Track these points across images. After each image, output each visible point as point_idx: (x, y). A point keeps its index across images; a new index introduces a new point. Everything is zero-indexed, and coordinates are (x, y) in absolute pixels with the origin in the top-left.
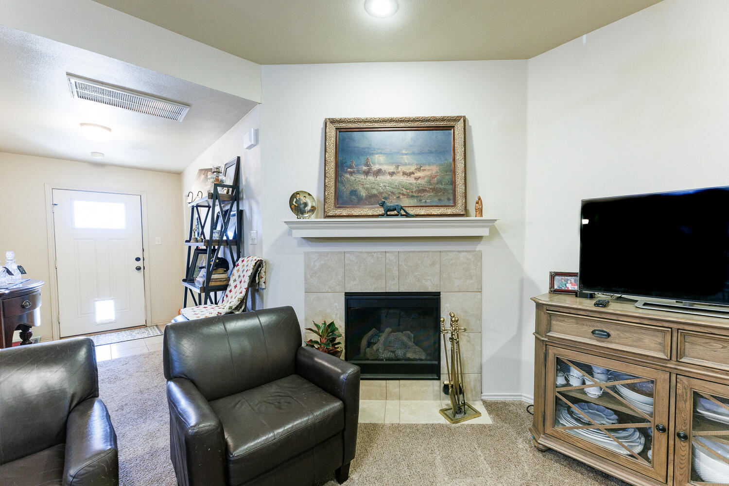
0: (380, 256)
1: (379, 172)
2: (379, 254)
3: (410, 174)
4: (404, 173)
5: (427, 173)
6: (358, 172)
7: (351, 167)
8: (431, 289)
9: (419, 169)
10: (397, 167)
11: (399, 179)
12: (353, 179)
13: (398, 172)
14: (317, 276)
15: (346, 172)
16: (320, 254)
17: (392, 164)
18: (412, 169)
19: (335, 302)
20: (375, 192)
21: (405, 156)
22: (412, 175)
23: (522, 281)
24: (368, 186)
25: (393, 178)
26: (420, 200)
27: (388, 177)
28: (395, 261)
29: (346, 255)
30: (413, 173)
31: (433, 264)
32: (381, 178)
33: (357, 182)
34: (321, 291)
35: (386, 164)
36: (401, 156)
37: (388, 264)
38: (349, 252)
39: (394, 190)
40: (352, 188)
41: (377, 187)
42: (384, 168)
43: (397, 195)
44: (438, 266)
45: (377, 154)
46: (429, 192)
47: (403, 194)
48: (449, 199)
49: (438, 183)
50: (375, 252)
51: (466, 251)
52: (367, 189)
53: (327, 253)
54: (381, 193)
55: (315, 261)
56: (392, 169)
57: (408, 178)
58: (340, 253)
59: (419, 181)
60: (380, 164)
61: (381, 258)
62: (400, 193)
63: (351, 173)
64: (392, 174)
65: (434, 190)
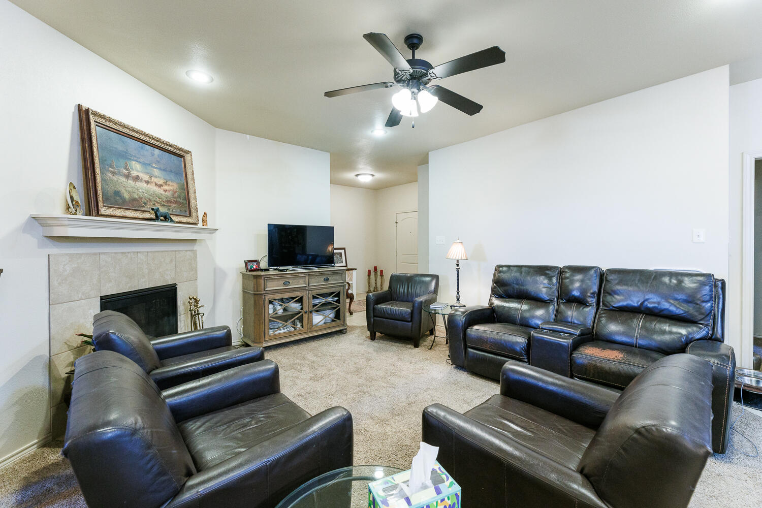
0: (133, 256)
1: (137, 178)
2: (132, 254)
3: (161, 186)
4: (156, 184)
5: (171, 188)
6: (119, 173)
7: (112, 166)
8: (170, 282)
9: (165, 183)
10: (151, 177)
11: (153, 188)
12: (116, 179)
13: (152, 182)
14: (68, 282)
15: (108, 171)
16: (71, 255)
17: (147, 173)
18: (161, 182)
19: (90, 309)
20: (135, 196)
21: (155, 169)
22: (162, 187)
23: (215, 269)
24: (130, 189)
25: (149, 186)
26: (169, 209)
27: (145, 185)
28: (145, 260)
29: (101, 256)
30: (162, 186)
31: (171, 261)
32: (139, 184)
33: (119, 184)
34: (74, 300)
35: (142, 172)
36: (152, 169)
37: (140, 263)
38: (104, 253)
39: (151, 198)
40: (116, 189)
41: (136, 191)
42: (141, 175)
43: (154, 202)
44: (174, 263)
45: (134, 160)
46: (173, 203)
47: (158, 203)
48: (186, 211)
49: (178, 198)
50: (128, 253)
51: (189, 251)
52: (129, 192)
53: (81, 255)
54: (141, 198)
55: (65, 265)
56: (146, 178)
57: (159, 189)
58: (95, 254)
59: (167, 193)
60: (137, 171)
61: (134, 258)
62: (155, 201)
63: (113, 173)
64: (147, 182)
65: (176, 202)
